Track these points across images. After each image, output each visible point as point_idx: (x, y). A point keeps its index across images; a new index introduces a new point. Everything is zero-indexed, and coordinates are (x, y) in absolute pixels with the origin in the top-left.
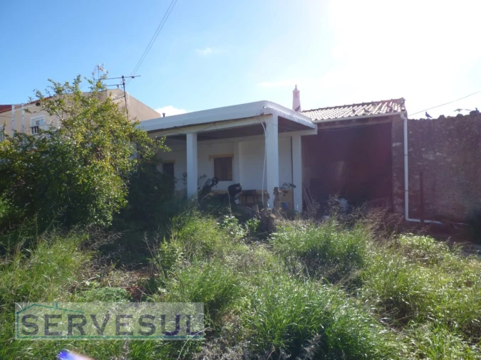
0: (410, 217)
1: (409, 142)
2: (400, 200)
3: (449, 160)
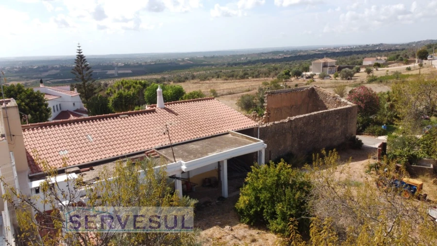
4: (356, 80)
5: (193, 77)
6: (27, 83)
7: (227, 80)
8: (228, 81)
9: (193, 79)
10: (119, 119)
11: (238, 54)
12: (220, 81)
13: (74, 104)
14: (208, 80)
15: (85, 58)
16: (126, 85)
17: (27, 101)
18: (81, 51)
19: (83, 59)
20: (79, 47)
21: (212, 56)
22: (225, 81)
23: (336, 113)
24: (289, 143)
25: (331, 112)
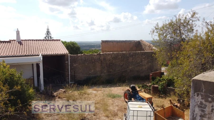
0: (70, 82)
1: (70, 61)
2: (68, 78)
3: (79, 66)
15: (50, 33)
20: (48, 27)
23: (142, 54)
24: (98, 69)
25: (138, 53)
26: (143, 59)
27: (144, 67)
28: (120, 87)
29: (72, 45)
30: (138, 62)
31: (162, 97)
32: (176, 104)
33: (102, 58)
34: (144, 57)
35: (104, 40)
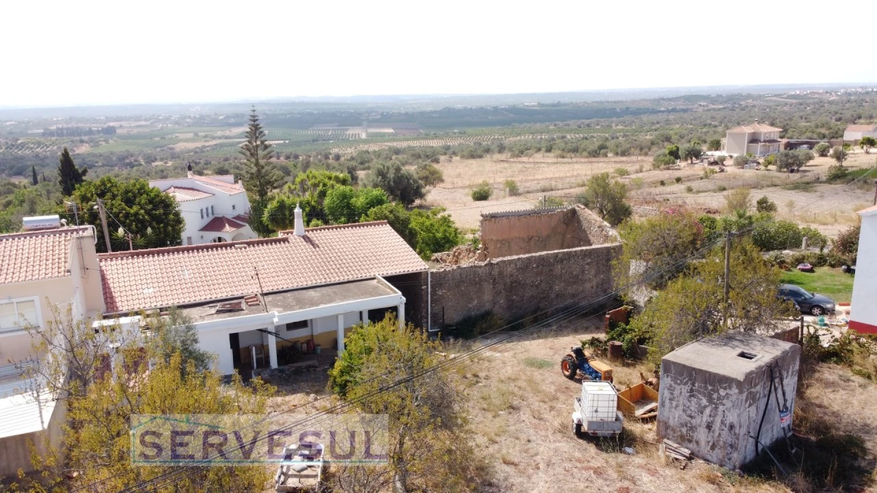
0: (431, 329)
1: (431, 285)
2: (425, 320)
4: (807, 174)
5: (501, 149)
6: (204, 147)
7: (563, 157)
8: (565, 160)
9: (500, 152)
10: (234, 250)
11: (610, 100)
12: (551, 158)
13: (234, 207)
14: (527, 156)
15: (261, 130)
16: (313, 180)
17: (150, 207)
18: (256, 118)
19: (258, 132)
20: (254, 111)
21: (556, 102)
22: (560, 160)
23: (585, 255)
24: (487, 297)
25: (574, 253)
26: (587, 266)
27: (588, 285)
28: (541, 341)
29: (392, 216)
30: (575, 273)
31: (628, 365)
32: (650, 380)
33: (496, 272)
34: (589, 260)
35: (487, 213)
